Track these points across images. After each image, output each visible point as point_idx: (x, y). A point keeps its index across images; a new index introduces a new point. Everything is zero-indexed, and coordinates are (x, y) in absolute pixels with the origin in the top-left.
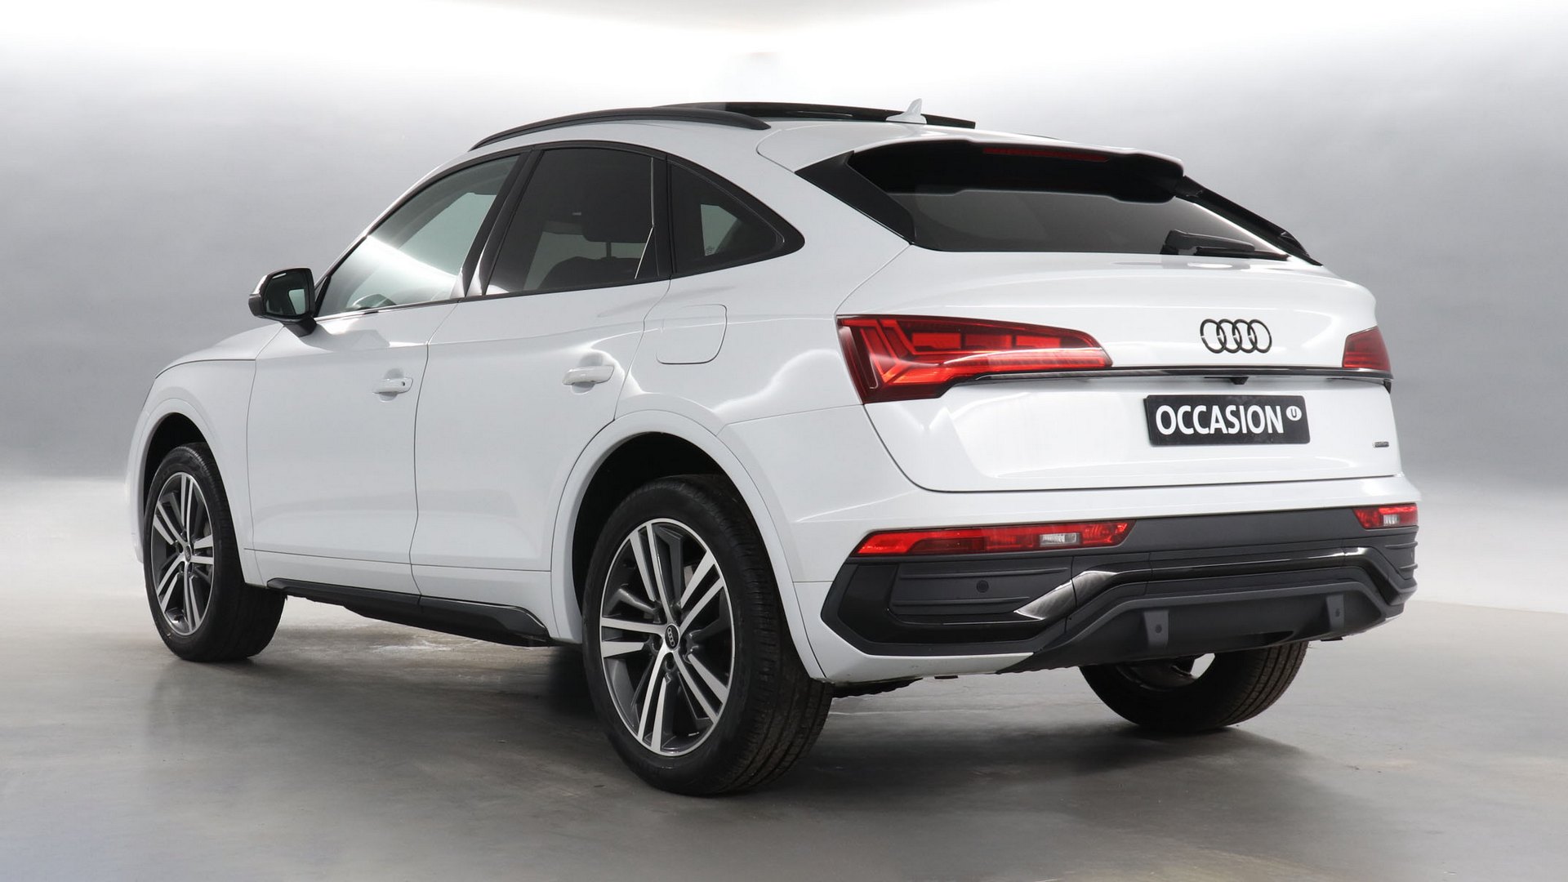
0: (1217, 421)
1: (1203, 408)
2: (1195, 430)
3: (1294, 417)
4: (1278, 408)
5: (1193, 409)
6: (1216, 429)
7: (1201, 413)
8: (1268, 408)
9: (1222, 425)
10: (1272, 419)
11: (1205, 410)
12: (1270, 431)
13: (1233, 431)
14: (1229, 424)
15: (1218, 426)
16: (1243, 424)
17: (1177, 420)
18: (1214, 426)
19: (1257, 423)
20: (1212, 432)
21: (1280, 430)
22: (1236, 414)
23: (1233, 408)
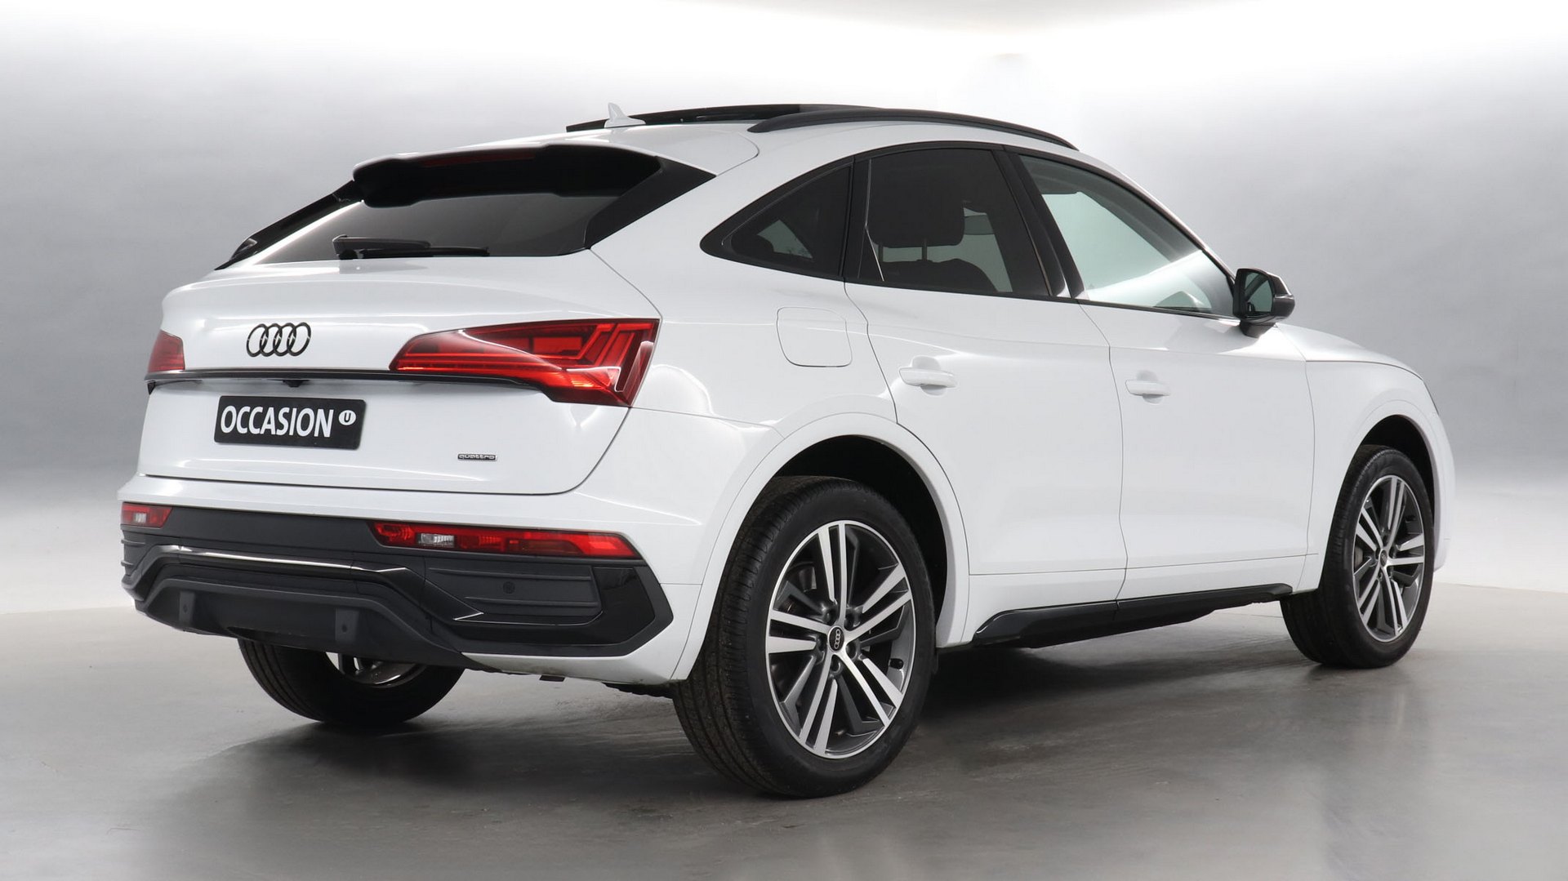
0: (269, 422)
1: (260, 409)
2: (248, 429)
3: (346, 421)
4: (331, 412)
5: (251, 411)
6: (266, 430)
7: (258, 414)
8: (321, 412)
9: (272, 427)
10: (323, 423)
11: (261, 411)
12: (316, 434)
13: (281, 433)
14: (279, 426)
15: (268, 427)
16: (292, 427)
17: (237, 420)
18: (265, 426)
19: (305, 427)
20: (262, 432)
21: (327, 433)
22: (288, 416)
23: (286, 410)
